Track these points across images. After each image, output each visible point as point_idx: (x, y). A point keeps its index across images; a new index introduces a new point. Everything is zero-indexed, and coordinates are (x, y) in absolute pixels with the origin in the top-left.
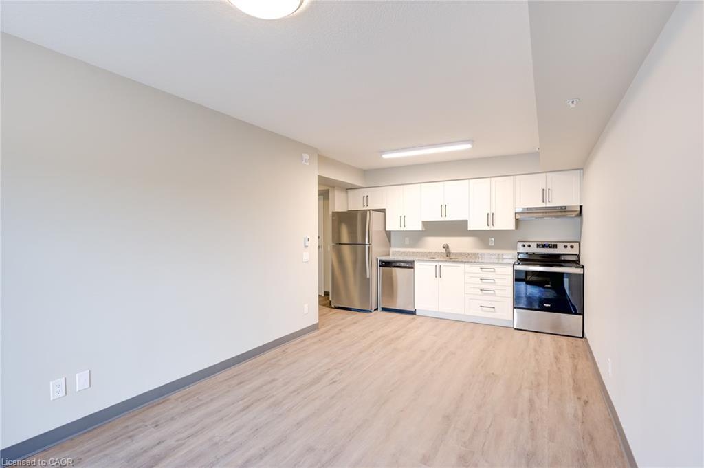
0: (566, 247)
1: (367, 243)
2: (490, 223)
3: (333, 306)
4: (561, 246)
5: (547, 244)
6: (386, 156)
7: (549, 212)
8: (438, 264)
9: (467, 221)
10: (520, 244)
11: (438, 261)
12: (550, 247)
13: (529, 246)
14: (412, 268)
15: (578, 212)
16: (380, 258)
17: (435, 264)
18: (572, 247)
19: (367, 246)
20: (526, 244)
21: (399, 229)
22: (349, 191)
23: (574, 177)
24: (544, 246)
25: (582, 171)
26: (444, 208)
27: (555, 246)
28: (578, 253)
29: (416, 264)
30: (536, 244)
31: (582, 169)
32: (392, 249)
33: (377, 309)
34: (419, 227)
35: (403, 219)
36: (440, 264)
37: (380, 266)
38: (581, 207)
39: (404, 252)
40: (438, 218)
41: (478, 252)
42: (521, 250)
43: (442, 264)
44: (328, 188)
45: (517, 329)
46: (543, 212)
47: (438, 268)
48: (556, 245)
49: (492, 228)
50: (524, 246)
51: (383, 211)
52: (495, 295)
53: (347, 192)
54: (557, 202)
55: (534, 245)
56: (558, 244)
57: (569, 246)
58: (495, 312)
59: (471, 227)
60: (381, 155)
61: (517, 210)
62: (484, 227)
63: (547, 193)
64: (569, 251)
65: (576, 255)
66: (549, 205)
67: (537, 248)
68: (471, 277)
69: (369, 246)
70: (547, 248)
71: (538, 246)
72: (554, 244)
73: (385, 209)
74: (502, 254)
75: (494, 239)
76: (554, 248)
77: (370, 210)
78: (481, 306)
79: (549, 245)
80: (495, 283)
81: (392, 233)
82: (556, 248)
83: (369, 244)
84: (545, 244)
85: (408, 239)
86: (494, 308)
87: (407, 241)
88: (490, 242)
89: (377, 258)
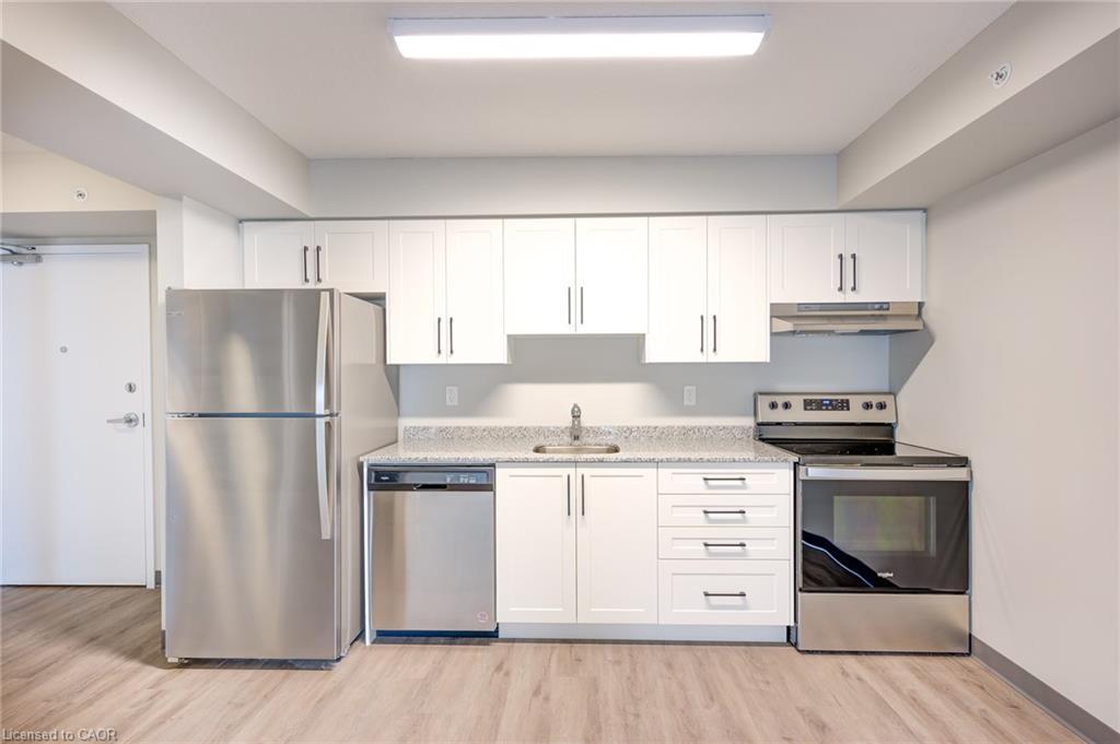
0: (868, 406)
1: (320, 408)
2: (708, 345)
4: (856, 403)
5: (827, 399)
8: (575, 473)
9: (643, 336)
10: (764, 402)
11: (575, 462)
12: (834, 409)
13: (787, 406)
14: (490, 487)
16: (369, 459)
17: (567, 473)
18: (882, 406)
19: (320, 424)
20: (781, 401)
21: (432, 358)
22: (245, 224)
23: (909, 230)
24: (819, 405)
25: (925, 215)
26: (575, 300)
27: (844, 405)
28: (892, 421)
29: (502, 475)
30: (801, 399)
31: (927, 209)
32: (405, 423)
33: (361, 636)
34: (499, 355)
35: (445, 328)
36: (581, 471)
37: (371, 488)
38: (921, 305)
39: (441, 430)
40: (561, 328)
41: (654, 424)
42: (768, 415)
43: (590, 472)
45: (808, 652)
46: (836, 317)
47: (575, 483)
49: (713, 358)
50: (774, 406)
51: (377, 299)
52: (743, 556)
53: (239, 232)
55: (797, 402)
56: (851, 398)
57: (875, 405)
58: (744, 607)
59: (653, 354)
61: (777, 311)
62: (689, 353)
63: (847, 266)
64: (873, 416)
65: (888, 425)
66: (851, 297)
67: (805, 409)
68: (675, 509)
69: (328, 419)
70: (827, 409)
71: (808, 405)
72: (842, 400)
73: (384, 294)
74: (718, 427)
75: (694, 388)
76: (843, 409)
77: (331, 291)
78: (707, 595)
79: (831, 401)
80: (744, 521)
81: (402, 371)
82: (848, 409)
83: (328, 412)
84: (823, 400)
85: (455, 389)
86: (743, 595)
87: (452, 396)
88: (685, 397)
89: (361, 459)
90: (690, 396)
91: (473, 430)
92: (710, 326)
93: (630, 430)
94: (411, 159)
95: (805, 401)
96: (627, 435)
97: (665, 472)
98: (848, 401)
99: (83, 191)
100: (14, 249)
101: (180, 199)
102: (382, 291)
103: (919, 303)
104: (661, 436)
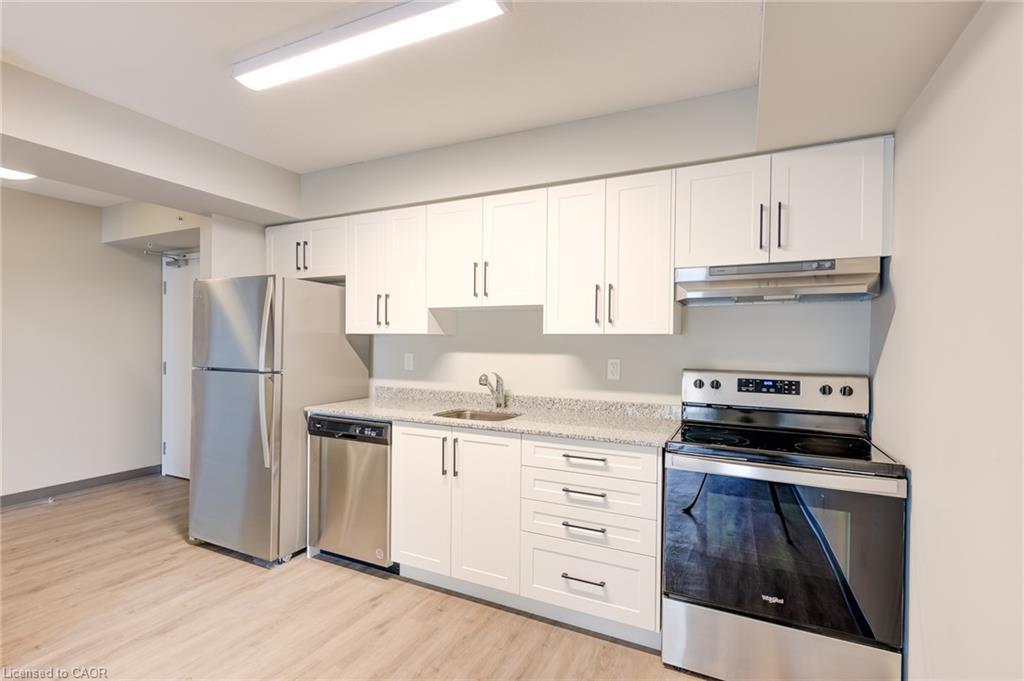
0: (826, 390)
1: (261, 367)
2: (603, 315)
3: (192, 539)
4: (810, 388)
7: (776, 280)
8: (450, 435)
9: (540, 308)
10: (689, 379)
12: (779, 391)
13: (716, 385)
14: (386, 441)
15: (875, 279)
18: (847, 391)
19: (263, 379)
20: (707, 378)
21: (373, 329)
22: (268, 229)
23: (864, 164)
24: (759, 386)
25: (890, 140)
27: (792, 388)
28: (865, 412)
29: (397, 431)
30: (734, 379)
31: (893, 133)
32: (376, 383)
33: (302, 552)
34: (425, 325)
35: (383, 302)
36: (456, 435)
37: (311, 432)
38: (884, 261)
39: (400, 391)
40: (466, 300)
41: (576, 397)
42: (693, 395)
44: (190, 222)
46: (759, 281)
47: (449, 444)
48: (798, 384)
49: (610, 330)
50: (700, 384)
51: (340, 281)
52: (605, 543)
53: (264, 234)
54: (802, 248)
55: (730, 383)
56: (802, 379)
57: (836, 390)
58: (605, 598)
59: (552, 326)
61: (683, 277)
62: (583, 325)
63: (773, 218)
64: (836, 403)
65: (859, 416)
66: (778, 256)
67: (740, 390)
68: (537, 482)
69: (270, 375)
70: (768, 392)
71: (743, 385)
72: (790, 382)
73: (344, 277)
74: (641, 405)
75: (619, 361)
76: (790, 393)
77: (274, 276)
78: (565, 576)
79: (775, 382)
80: (606, 505)
81: (375, 340)
82: (798, 393)
83: (269, 370)
84: (762, 381)
85: (411, 355)
86: (602, 585)
87: (409, 362)
88: (609, 370)
89: (306, 409)
90: (614, 371)
91: (422, 392)
92: (605, 296)
93: (553, 401)
94: (362, 162)
95: (740, 380)
96: (549, 406)
97: (528, 444)
98: (798, 383)
99: (182, 216)
100: (176, 258)
101: (210, 216)
102: (342, 274)
103: (882, 259)
104: (582, 411)
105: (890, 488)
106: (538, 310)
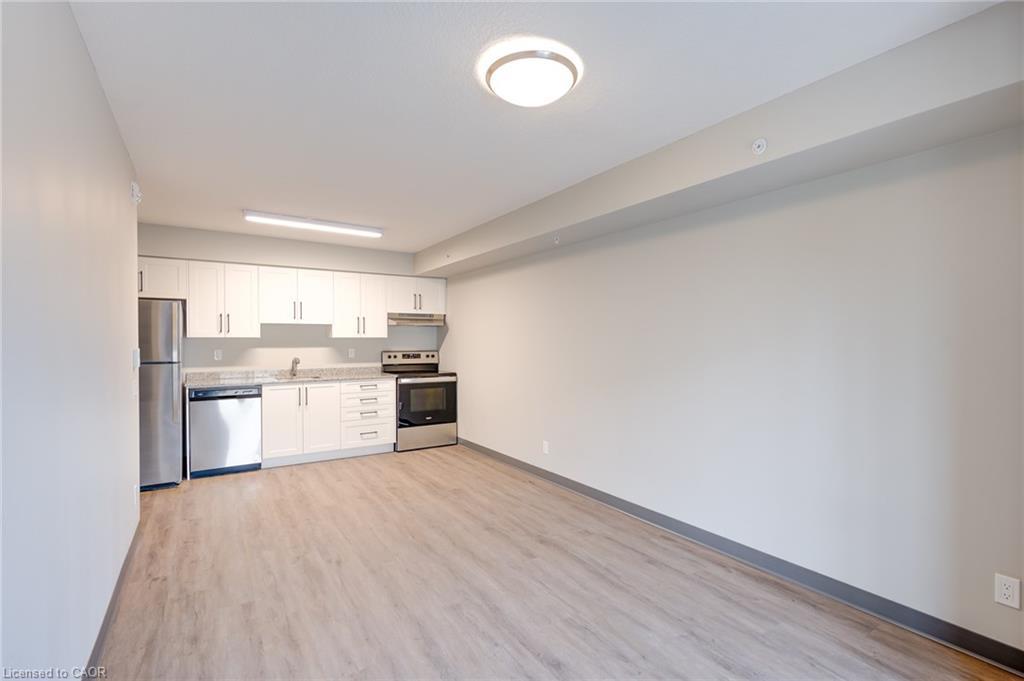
0: (427, 356)
1: (174, 359)
2: (361, 330)
4: (423, 356)
5: (411, 354)
6: (251, 219)
7: (419, 320)
8: (303, 387)
9: (331, 326)
10: (385, 356)
11: (303, 382)
12: (415, 358)
13: (395, 357)
14: (259, 395)
15: (442, 321)
16: (190, 386)
17: (297, 387)
18: (433, 356)
20: (392, 355)
21: (216, 335)
23: (440, 286)
24: (409, 356)
26: (298, 308)
28: (437, 362)
29: (265, 389)
31: (446, 279)
33: (185, 477)
34: (256, 333)
35: (224, 320)
36: (305, 386)
37: (191, 400)
39: (211, 374)
40: (290, 320)
41: (334, 367)
43: (308, 386)
45: (401, 452)
46: (414, 319)
47: (303, 391)
49: (363, 336)
50: (390, 357)
52: (376, 416)
54: (426, 310)
55: (400, 355)
56: (421, 353)
57: (430, 356)
58: (377, 437)
59: (336, 334)
60: (244, 216)
62: (352, 334)
63: (418, 299)
64: (430, 360)
66: (419, 312)
67: (403, 358)
68: (348, 400)
70: (412, 358)
72: (417, 354)
74: (365, 367)
75: (354, 350)
78: (361, 434)
79: (413, 354)
80: (377, 402)
82: (420, 358)
85: (220, 350)
86: (376, 432)
87: (218, 356)
88: (349, 353)
89: (185, 386)
90: (352, 353)
91: (231, 373)
92: (361, 322)
93: (322, 370)
95: (403, 354)
96: (320, 373)
97: (344, 385)
102: (184, 297)
103: (444, 315)
104: (337, 373)
105: (452, 379)
106: (329, 327)
